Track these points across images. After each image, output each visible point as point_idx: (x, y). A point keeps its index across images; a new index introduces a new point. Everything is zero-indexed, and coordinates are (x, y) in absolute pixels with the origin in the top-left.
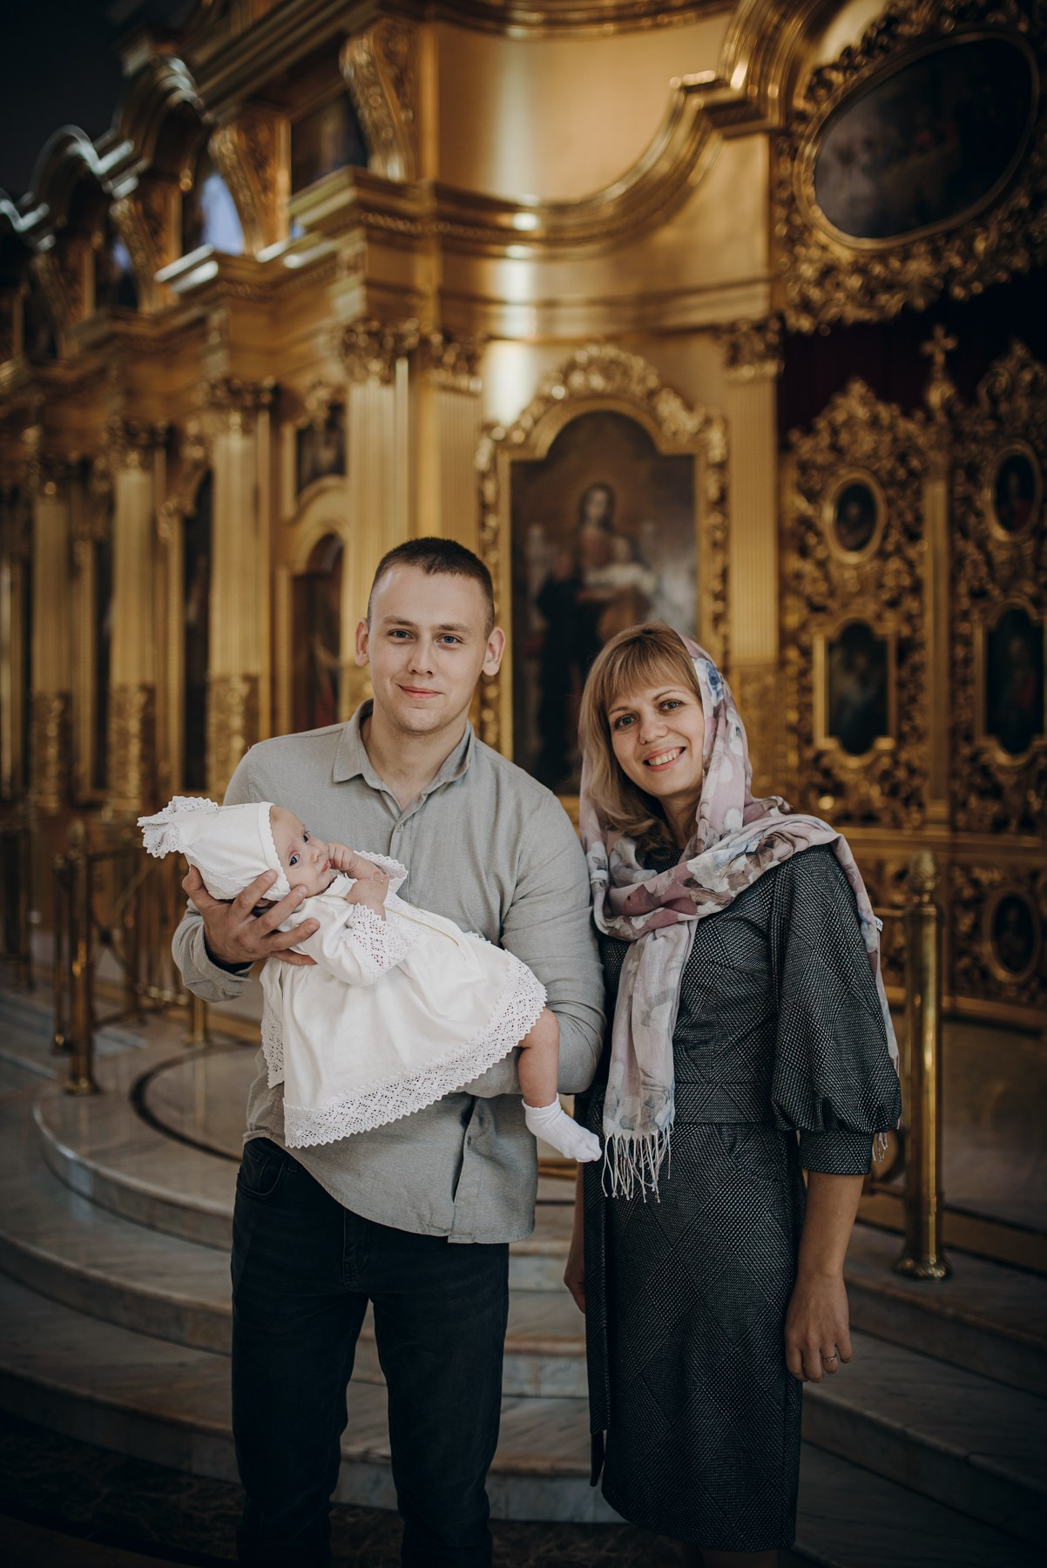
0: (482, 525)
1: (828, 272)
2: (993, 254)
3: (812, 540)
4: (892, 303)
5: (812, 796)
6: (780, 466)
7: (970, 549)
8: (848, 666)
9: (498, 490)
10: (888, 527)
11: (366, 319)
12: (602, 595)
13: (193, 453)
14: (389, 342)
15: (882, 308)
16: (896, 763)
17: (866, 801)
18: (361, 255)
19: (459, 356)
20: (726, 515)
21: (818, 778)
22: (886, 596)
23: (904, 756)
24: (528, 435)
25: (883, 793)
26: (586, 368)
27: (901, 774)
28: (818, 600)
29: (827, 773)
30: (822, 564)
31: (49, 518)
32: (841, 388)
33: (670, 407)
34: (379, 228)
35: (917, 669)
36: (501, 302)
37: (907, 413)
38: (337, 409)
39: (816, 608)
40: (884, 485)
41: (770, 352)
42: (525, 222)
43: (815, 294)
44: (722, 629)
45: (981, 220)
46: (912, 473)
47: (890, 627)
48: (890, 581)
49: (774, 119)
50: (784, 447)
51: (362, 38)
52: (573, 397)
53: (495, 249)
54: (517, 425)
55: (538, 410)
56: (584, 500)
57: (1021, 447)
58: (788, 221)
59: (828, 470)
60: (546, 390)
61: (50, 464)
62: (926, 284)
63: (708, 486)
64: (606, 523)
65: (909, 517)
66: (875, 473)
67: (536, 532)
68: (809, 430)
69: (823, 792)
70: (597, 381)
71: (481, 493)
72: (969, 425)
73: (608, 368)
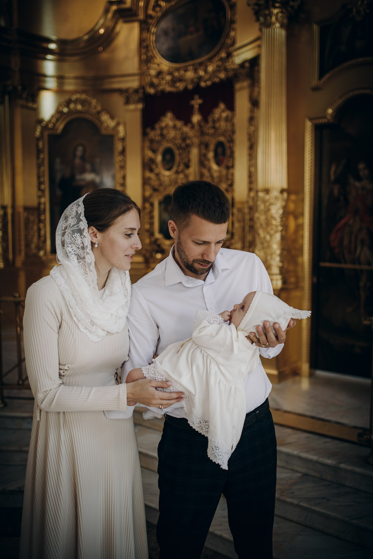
0: (38, 157)
1: (159, 74)
2: (214, 72)
3: (154, 167)
4: (181, 86)
5: (154, 254)
6: (143, 140)
7: (206, 172)
8: (166, 210)
9: (44, 145)
10: (179, 163)
12: (82, 183)
14: (2, 88)
15: (177, 88)
19: (28, 94)
20: (124, 156)
21: (157, 248)
24: (54, 125)
26: (76, 101)
28: (157, 187)
29: (159, 246)
30: (157, 175)
32: (164, 114)
33: (105, 117)
36: (45, 76)
37: (186, 125)
39: (155, 190)
40: (178, 149)
41: (139, 101)
42: (53, 46)
43: (155, 81)
45: (210, 60)
46: (187, 145)
48: (179, 181)
49: (141, 16)
50: (144, 134)
52: (70, 112)
53: (43, 56)
54: (50, 121)
55: (58, 116)
56: (75, 150)
58: (146, 54)
59: (159, 142)
60: (61, 109)
62: (192, 81)
63: (119, 146)
64: (83, 158)
65: (186, 160)
66: (175, 144)
68: (153, 128)
69: (157, 252)
70: (79, 107)
71: (37, 146)
72: (206, 130)
73: (83, 102)
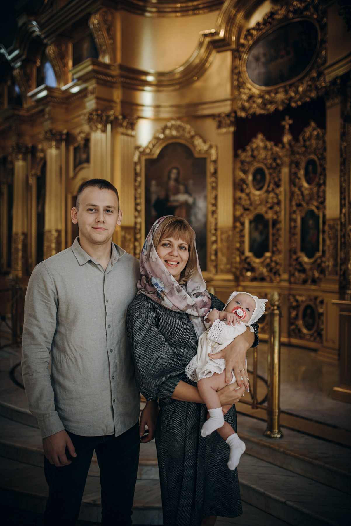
0: (136, 180)
1: (251, 97)
2: (305, 92)
3: (245, 186)
4: (272, 108)
5: (244, 271)
6: (234, 162)
7: (296, 190)
8: (256, 228)
9: (141, 168)
10: (270, 183)
11: (96, 110)
12: (175, 204)
13: (40, 155)
14: (104, 118)
15: (268, 110)
16: (272, 261)
17: (262, 273)
18: (94, 88)
19: (128, 123)
20: (216, 178)
21: (246, 266)
22: (269, 205)
23: (274, 259)
24: (151, 150)
25: (267, 271)
26: (170, 128)
27: (273, 264)
28: (246, 207)
29: (249, 264)
30: (248, 195)
32: (255, 136)
33: (198, 141)
34: (101, 79)
35: (279, 230)
36: (142, 106)
37: (276, 145)
38: (87, 141)
39: (246, 209)
40: (268, 169)
41: (232, 124)
42: (150, 78)
43: (247, 105)
44: (215, 216)
45: (301, 81)
46: (278, 165)
47: (270, 216)
48: (270, 200)
49: (234, 46)
50: (236, 156)
51: (96, 15)
52: (166, 138)
53: (140, 88)
54: (147, 147)
55: (154, 142)
56: (170, 172)
57: (313, 157)
58: (238, 80)
59: (250, 163)
60: (157, 135)
62: (283, 102)
63: (211, 168)
64: (177, 180)
65: (276, 179)
66: (266, 165)
68: (244, 150)
69: (248, 270)
70: (174, 133)
71: (135, 169)
72: (296, 149)
73: (178, 128)
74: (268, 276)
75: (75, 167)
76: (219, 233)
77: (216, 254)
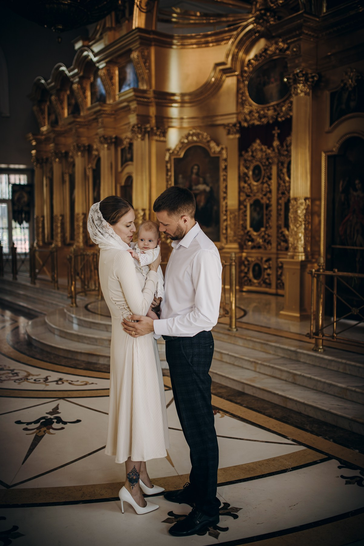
0: (167, 175)
1: (251, 112)
2: (287, 111)
3: (247, 179)
4: (265, 121)
5: (247, 242)
6: (239, 161)
7: (281, 182)
8: (255, 210)
9: (171, 166)
10: (264, 176)
11: (137, 125)
12: (197, 192)
13: (95, 153)
14: (143, 130)
15: (262, 122)
16: (265, 234)
17: (259, 243)
18: (136, 108)
19: (160, 132)
20: (226, 172)
21: (248, 238)
22: (264, 193)
23: (267, 232)
24: (178, 152)
25: (262, 241)
26: (193, 135)
27: (266, 236)
28: (248, 194)
29: (250, 236)
30: (249, 185)
31: (57, 168)
32: (254, 141)
33: (213, 144)
34: (141, 101)
35: (270, 211)
36: (171, 118)
37: (269, 148)
38: (131, 145)
39: (248, 196)
40: (263, 166)
41: (237, 132)
42: (177, 98)
43: (248, 117)
44: (226, 201)
45: (284, 102)
46: (270, 163)
47: (265, 201)
48: (264, 189)
49: (238, 72)
50: (240, 155)
51: (136, 52)
52: (189, 143)
53: (170, 105)
54: (175, 149)
55: (180, 146)
56: (192, 168)
58: (242, 98)
59: (251, 161)
60: (182, 141)
61: (57, 154)
62: (272, 117)
63: (223, 165)
64: (197, 174)
65: (269, 174)
66: (261, 163)
67: (180, 176)
68: (247, 151)
69: (249, 241)
70: (195, 138)
71: (167, 167)
72: (282, 152)
73: (197, 135)
74: (263, 245)
75: (122, 165)
76: (228, 213)
77: (226, 229)
